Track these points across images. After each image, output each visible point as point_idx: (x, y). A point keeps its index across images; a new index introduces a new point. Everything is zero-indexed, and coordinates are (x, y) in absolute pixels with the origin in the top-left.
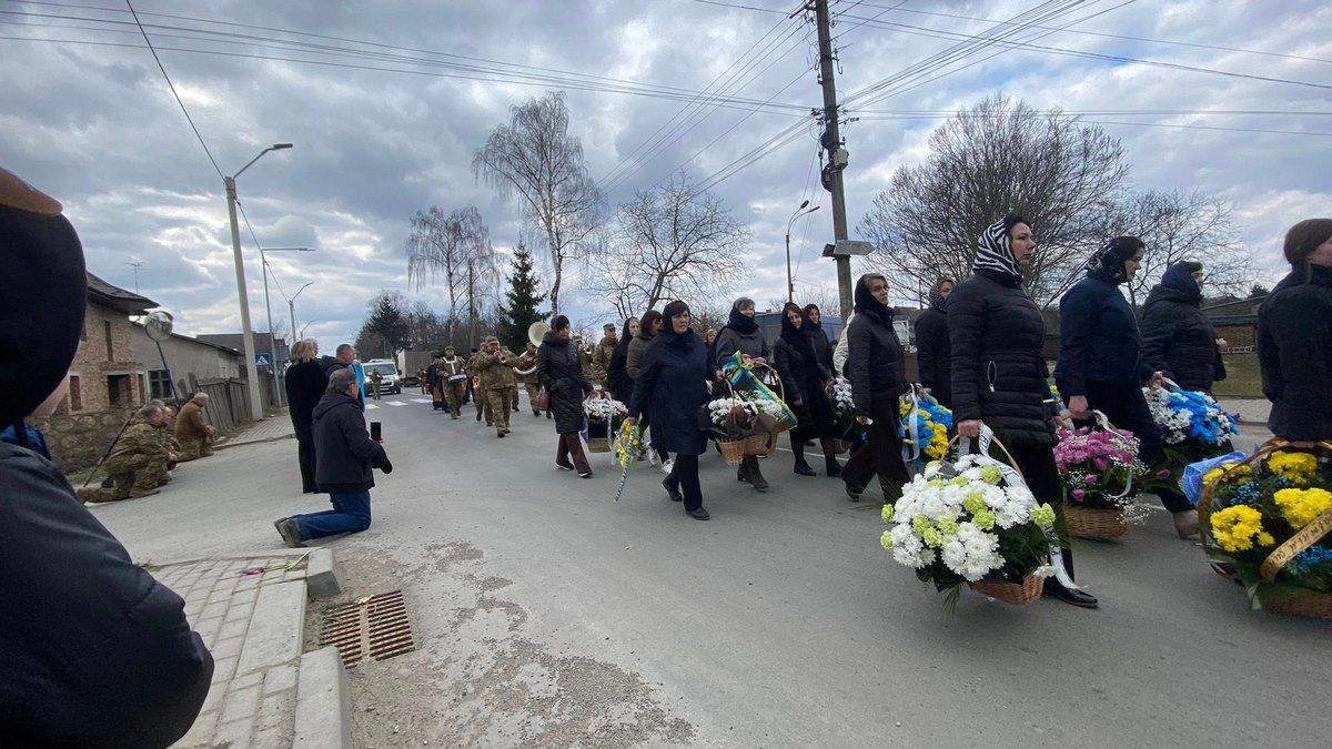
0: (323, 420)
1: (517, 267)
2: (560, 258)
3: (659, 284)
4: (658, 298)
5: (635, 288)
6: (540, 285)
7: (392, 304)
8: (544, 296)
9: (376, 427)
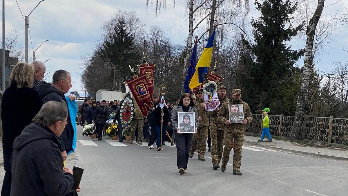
0: (22, 152)
6: (296, 13)
7: (127, 28)
9: (78, 172)
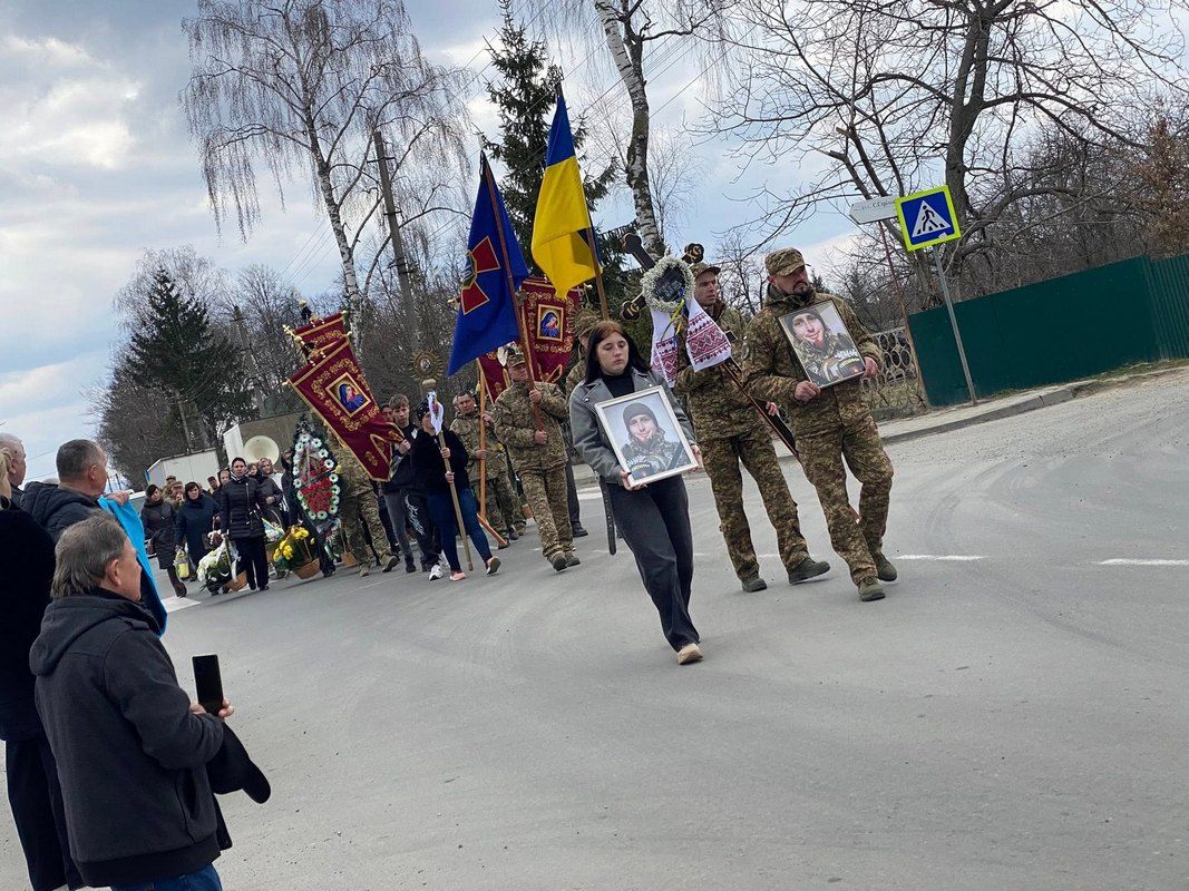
0: (60, 673)
1: (509, 103)
2: (636, 42)
3: (976, 56)
4: (979, 104)
5: (895, 87)
6: (588, 144)
7: (181, 292)
8: (608, 175)
9: (207, 669)
